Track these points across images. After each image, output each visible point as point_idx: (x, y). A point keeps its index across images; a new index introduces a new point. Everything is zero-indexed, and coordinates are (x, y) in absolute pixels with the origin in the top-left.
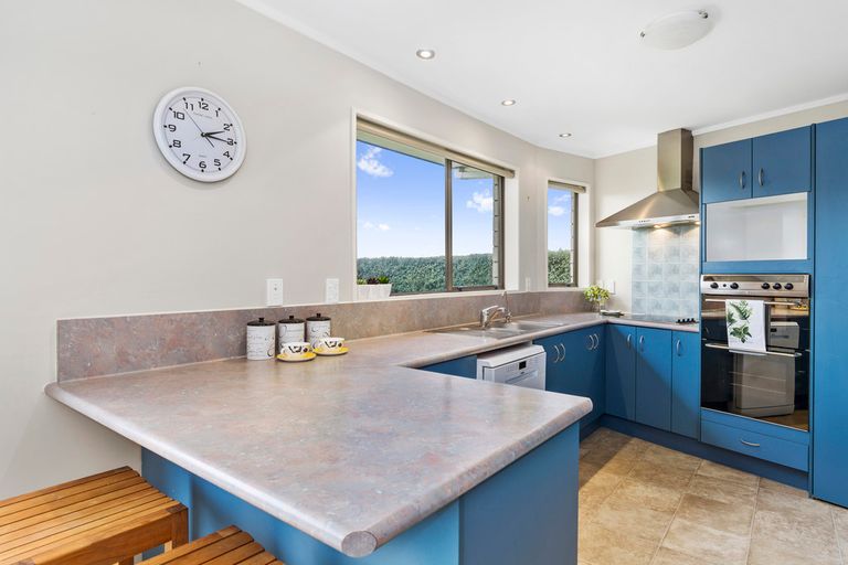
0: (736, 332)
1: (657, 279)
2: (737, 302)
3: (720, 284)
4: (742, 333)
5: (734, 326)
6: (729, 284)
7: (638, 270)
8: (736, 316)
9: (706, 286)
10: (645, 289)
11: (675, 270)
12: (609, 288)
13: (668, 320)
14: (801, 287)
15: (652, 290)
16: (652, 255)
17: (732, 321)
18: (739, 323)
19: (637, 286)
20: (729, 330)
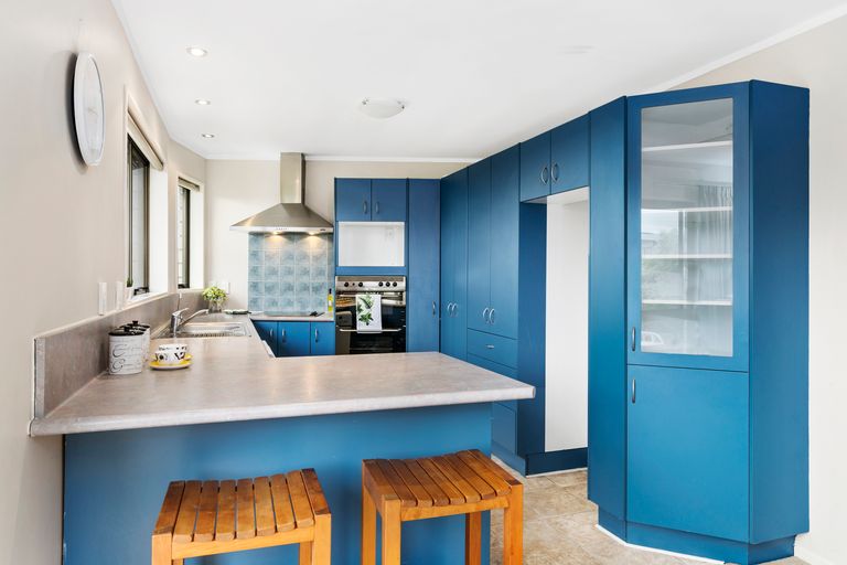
0: (363, 318)
1: (272, 280)
2: (364, 296)
3: (350, 283)
4: (367, 318)
5: (362, 313)
6: (357, 283)
7: (254, 271)
8: (363, 306)
9: (340, 285)
10: (262, 287)
11: (290, 272)
12: (224, 287)
13: (303, 315)
14: (401, 285)
15: (269, 289)
16: (269, 257)
17: (360, 310)
18: (365, 311)
19: (254, 286)
20: (358, 317)
